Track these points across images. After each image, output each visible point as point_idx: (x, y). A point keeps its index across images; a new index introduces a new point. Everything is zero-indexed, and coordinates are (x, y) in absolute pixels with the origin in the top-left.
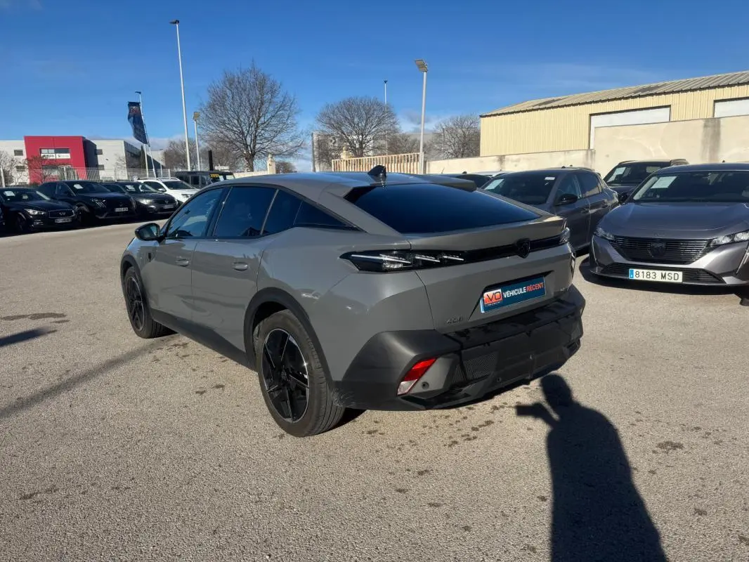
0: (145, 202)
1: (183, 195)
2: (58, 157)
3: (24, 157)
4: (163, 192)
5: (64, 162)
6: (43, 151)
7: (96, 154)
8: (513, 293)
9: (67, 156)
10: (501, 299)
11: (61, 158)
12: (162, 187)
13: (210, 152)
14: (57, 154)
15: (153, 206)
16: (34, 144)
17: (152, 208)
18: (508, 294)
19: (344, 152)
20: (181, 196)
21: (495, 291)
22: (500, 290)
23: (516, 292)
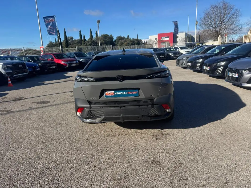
0: (170, 54)
1: (184, 51)
2: (166, 40)
3: (157, 40)
4: (179, 50)
5: (167, 41)
6: (162, 38)
7: (176, 38)
8: (120, 93)
9: (168, 39)
10: (114, 95)
11: (167, 40)
12: (178, 49)
13: (200, 36)
14: (166, 39)
15: (172, 55)
16: (160, 36)
17: (172, 56)
18: (117, 93)
19: (250, 31)
20: (183, 52)
21: (111, 92)
22: (113, 92)
23: (122, 93)
